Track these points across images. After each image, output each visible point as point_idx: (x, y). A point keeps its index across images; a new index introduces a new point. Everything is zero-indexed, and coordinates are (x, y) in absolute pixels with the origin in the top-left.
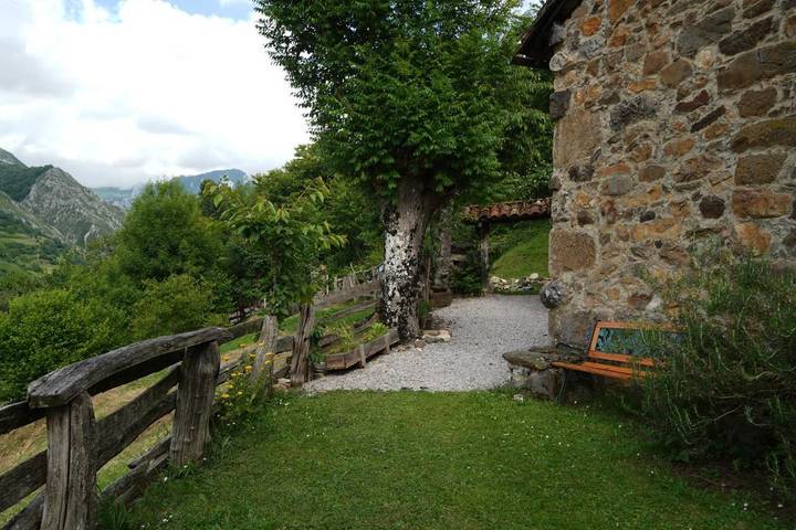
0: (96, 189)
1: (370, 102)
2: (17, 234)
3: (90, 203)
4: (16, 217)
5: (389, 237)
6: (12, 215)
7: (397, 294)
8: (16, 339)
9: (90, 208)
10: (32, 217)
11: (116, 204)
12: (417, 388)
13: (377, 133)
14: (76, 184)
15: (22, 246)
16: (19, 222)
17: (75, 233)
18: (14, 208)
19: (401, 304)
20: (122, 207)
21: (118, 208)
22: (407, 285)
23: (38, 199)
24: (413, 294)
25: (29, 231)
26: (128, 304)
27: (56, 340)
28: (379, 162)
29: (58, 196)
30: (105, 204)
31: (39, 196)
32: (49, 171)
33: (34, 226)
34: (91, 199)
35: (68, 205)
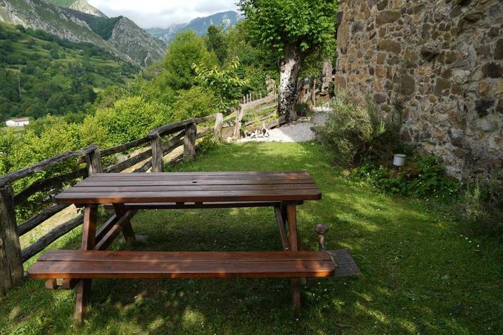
0: (148, 30)
1: (267, 11)
2: (108, 61)
3: (146, 39)
4: (106, 50)
5: (282, 74)
6: (104, 49)
7: (285, 100)
8: (120, 122)
9: (146, 42)
10: (115, 49)
11: (161, 38)
12: (278, 141)
13: (271, 26)
14: (136, 27)
15: (111, 67)
16: (108, 53)
17: (139, 58)
18: (104, 44)
19: (287, 105)
20: (164, 40)
21: (161, 41)
22: (289, 96)
23: (117, 38)
24: (293, 100)
25: (114, 58)
26: (171, 102)
27: (138, 123)
28: (274, 39)
29: (127, 35)
30: (154, 39)
31: (117, 36)
32: (121, 20)
33: (117, 55)
34: (146, 36)
35: (134, 41)
